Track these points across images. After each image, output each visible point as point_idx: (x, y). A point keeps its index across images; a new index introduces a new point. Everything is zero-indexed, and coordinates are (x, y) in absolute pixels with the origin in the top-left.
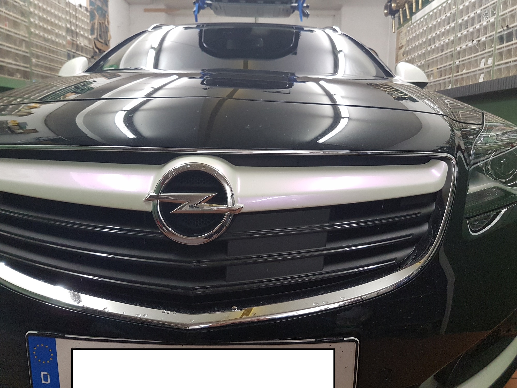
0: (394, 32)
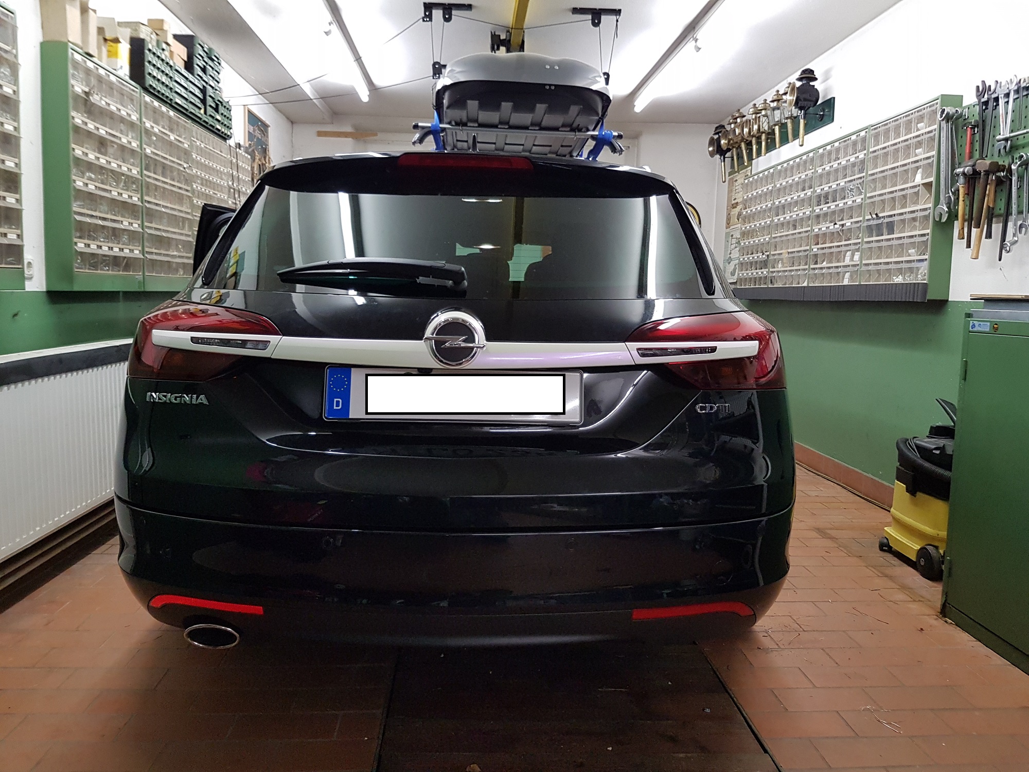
0: (725, 181)
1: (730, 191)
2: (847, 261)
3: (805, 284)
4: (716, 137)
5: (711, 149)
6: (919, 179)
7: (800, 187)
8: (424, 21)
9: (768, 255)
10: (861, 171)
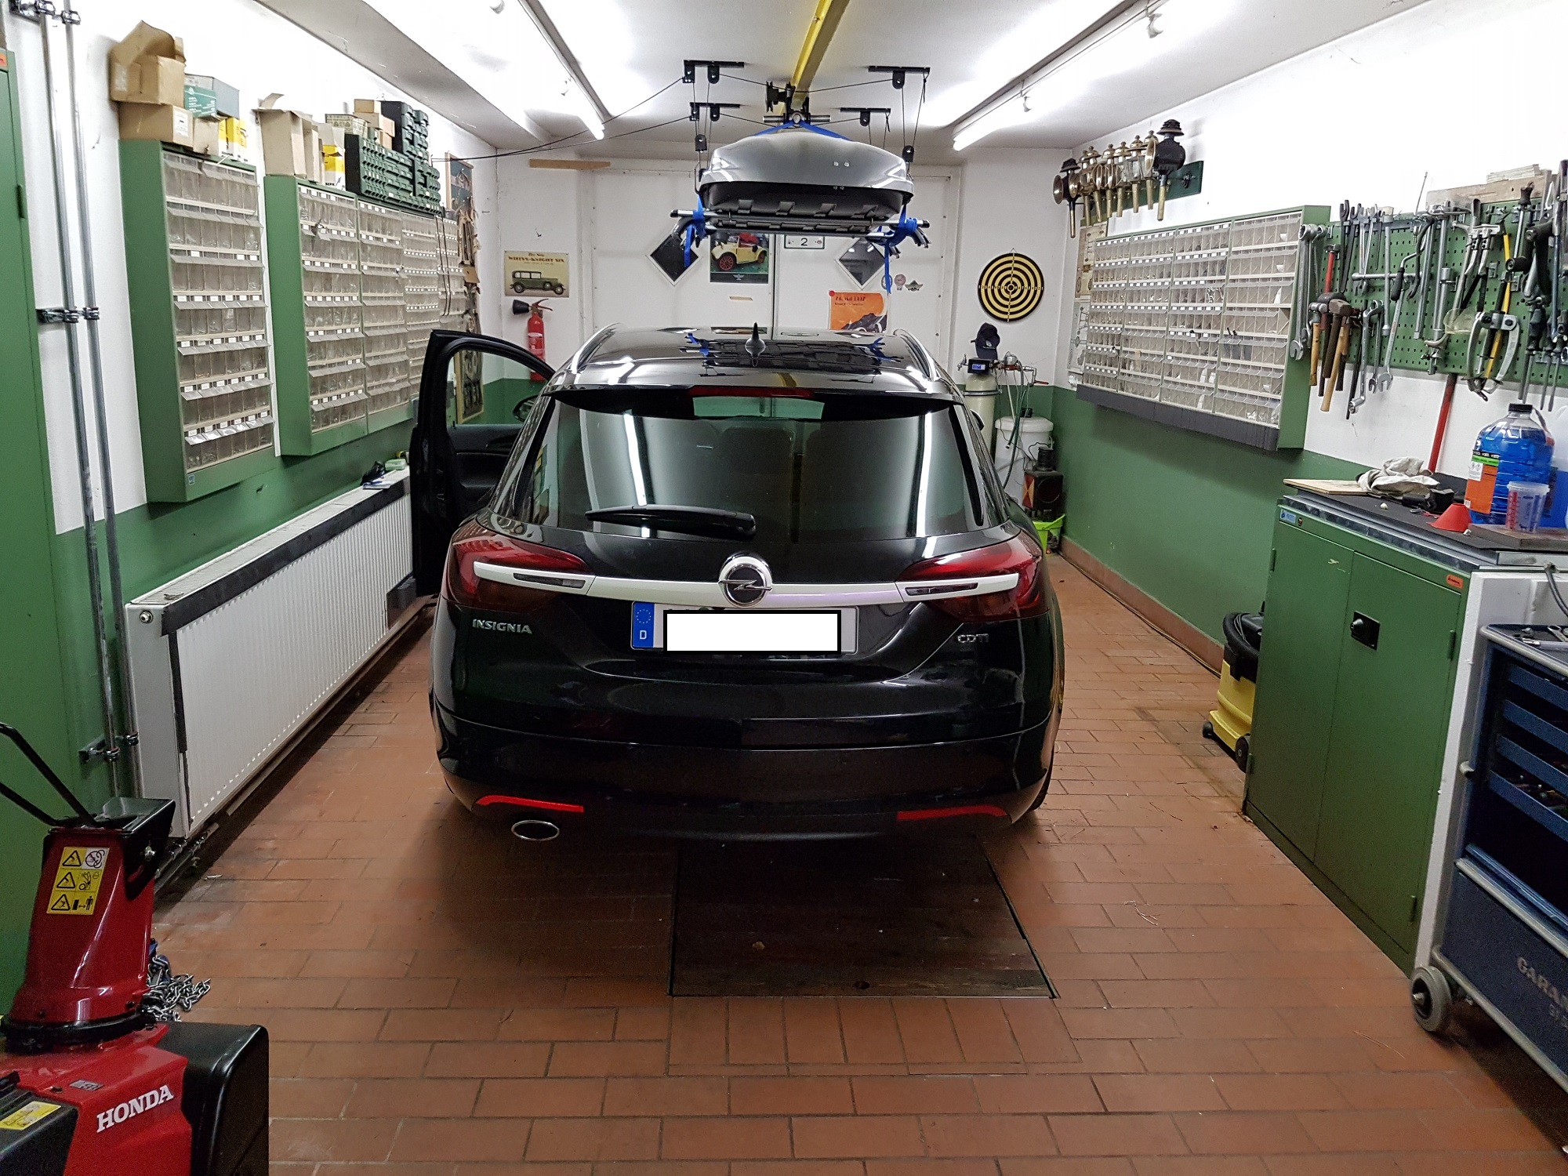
0: (1074, 237)
1: (1082, 248)
2: (1202, 382)
3: (1157, 399)
4: (1063, 175)
5: (1057, 192)
6: (1277, 302)
7: (1158, 272)
8: (684, 82)
9: (1118, 351)
10: (1222, 272)
